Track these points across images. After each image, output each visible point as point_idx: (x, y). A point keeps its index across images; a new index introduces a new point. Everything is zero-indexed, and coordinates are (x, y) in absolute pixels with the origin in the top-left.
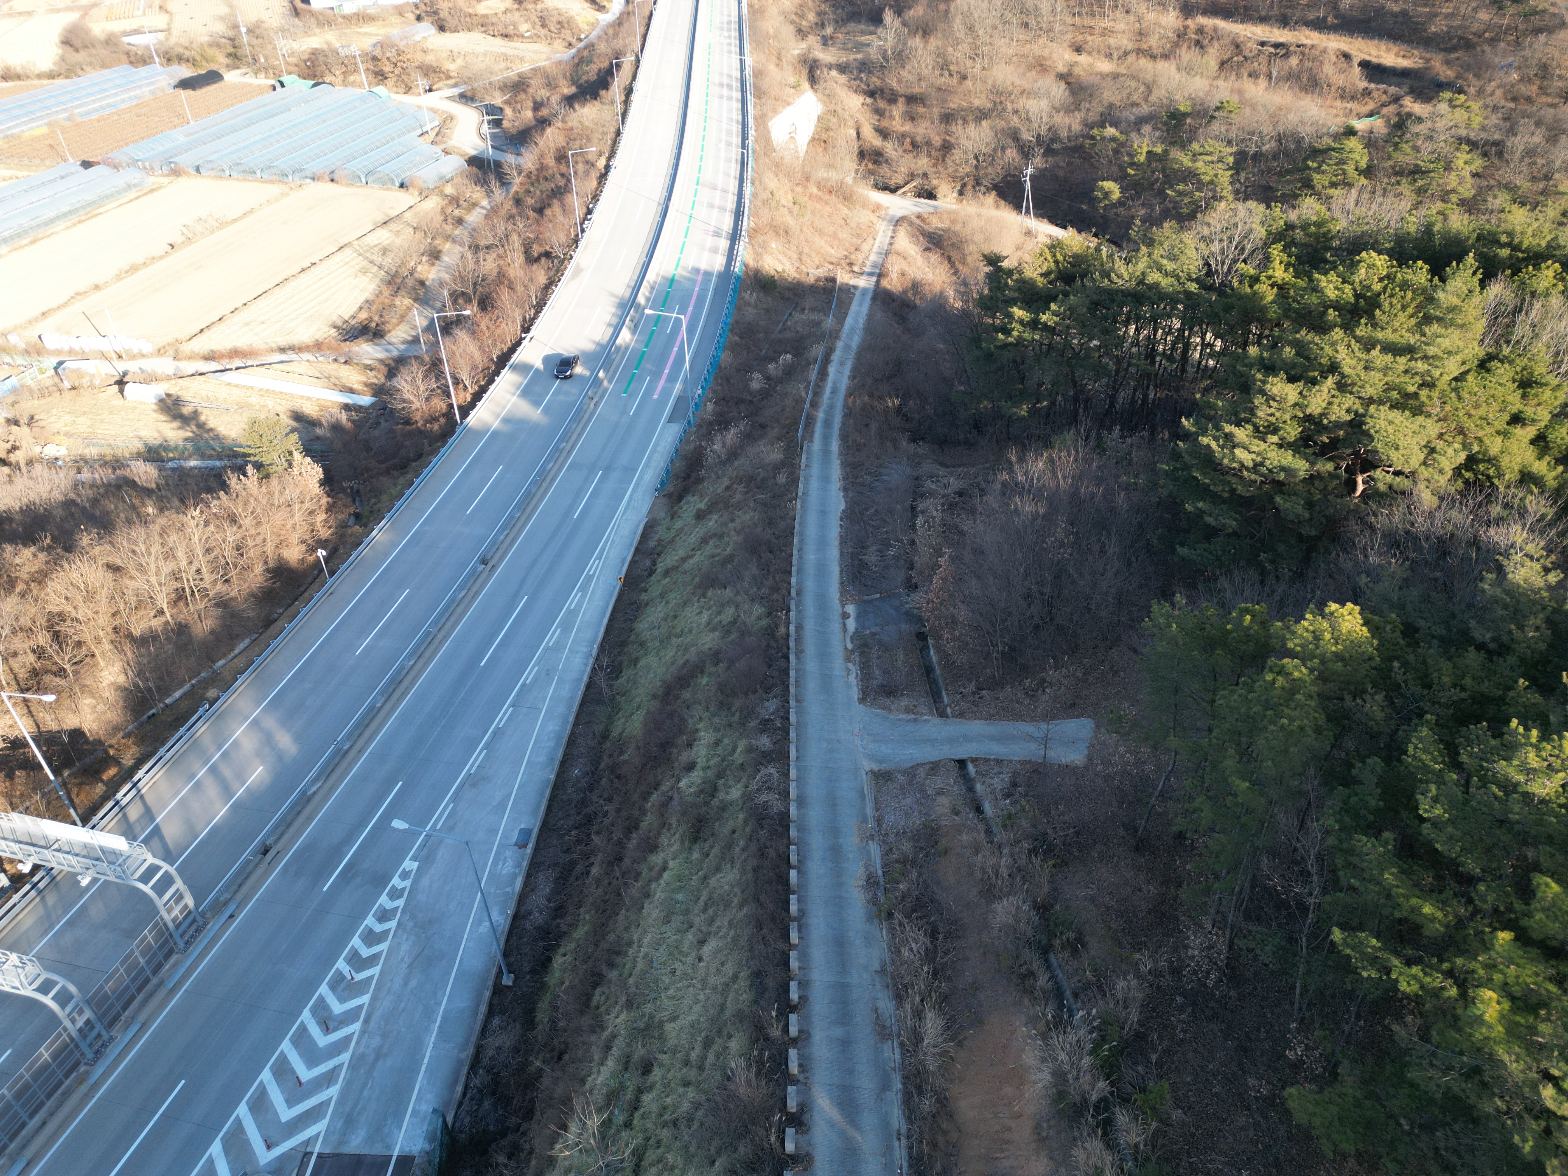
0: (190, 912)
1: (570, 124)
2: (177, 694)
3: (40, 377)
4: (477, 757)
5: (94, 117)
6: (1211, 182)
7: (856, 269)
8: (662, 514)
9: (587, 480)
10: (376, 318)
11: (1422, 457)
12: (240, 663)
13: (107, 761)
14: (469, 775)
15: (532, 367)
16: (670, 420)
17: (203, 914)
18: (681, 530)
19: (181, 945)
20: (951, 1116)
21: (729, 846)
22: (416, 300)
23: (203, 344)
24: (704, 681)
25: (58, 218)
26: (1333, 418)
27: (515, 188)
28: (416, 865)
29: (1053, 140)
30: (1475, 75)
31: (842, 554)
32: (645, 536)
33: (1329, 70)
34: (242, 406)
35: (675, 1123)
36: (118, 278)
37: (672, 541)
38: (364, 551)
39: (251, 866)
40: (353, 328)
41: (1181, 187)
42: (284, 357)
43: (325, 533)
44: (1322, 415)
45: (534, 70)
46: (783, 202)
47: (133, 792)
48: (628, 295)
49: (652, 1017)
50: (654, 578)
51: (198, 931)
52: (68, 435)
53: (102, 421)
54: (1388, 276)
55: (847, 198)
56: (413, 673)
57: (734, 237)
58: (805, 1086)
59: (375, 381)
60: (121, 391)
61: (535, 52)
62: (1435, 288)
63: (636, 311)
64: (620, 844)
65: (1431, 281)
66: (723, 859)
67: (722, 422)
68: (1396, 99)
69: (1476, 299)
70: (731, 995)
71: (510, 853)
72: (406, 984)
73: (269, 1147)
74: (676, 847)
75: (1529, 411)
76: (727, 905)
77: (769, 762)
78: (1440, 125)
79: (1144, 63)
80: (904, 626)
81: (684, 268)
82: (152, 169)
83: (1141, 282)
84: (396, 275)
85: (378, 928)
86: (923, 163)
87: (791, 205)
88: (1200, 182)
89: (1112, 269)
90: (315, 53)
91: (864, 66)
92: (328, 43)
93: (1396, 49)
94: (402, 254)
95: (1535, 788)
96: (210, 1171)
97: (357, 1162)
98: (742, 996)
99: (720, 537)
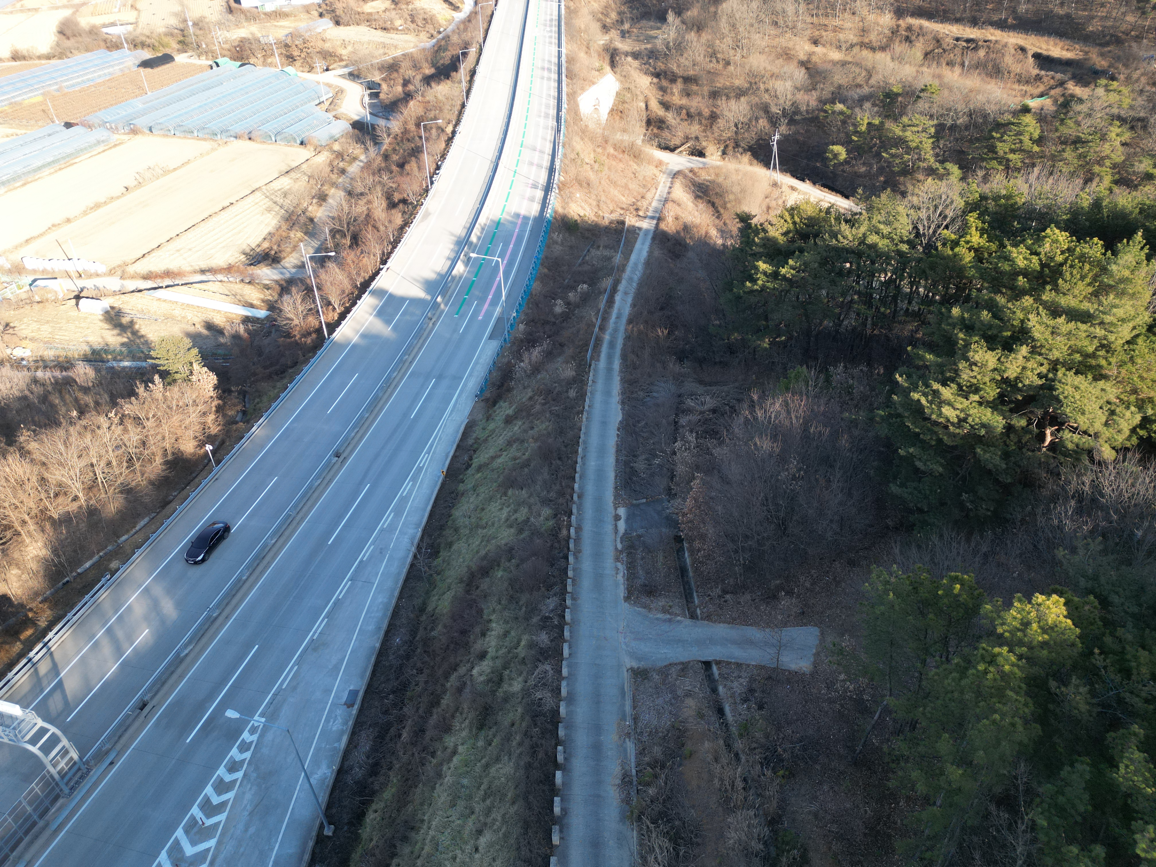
0: (75, 763)
1: (427, 98)
2: (88, 565)
3: (18, 292)
4: (319, 626)
5: (77, 88)
6: (917, 147)
7: (641, 213)
8: (480, 416)
9: (423, 387)
10: (275, 247)
11: (1104, 419)
12: (139, 538)
13: (26, 622)
14: (312, 640)
15: (387, 292)
16: (491, 337)
17: (87, 762)
18: (493, 431)
19: (66, 790)
21: (508, 738)
22: (306, 233)
23: (143, 267)
24: (500, 574)
25: (44, 166)
26: (1027, 382)
27: (385, 147)
28: (263, 720)
29: (795, 113)
30: (1124, 65)
31: (617, 461)
32: (465, 435)
33: (1009, 61)
34: (168, 318)
36: (85, 213)
37: (486, 440)
38: (245, 443)
39: (131, 719)
40: (258, 254)
41: (893, 151)
42: (204, 278)
43: (214, 430)
44: (1017, 378)
45: (405, 55)
46: (587, 160)
47: (44, 650)
48: (464, 234)
50: (470, 471)
51: (82, 777)
52: (32, 339)
53: (60, 329)
55: (637, 156)
56: (275, 549)
57: (548, 189)
59: (270, 298)
60: (77, 304)
61: (406, 41)
62: (1108, 261)
63: (470, 246)
64: (424, 717)
65: (1104, 254)
66: (503, 748)
67: (529, 341)
68: (1062, 84)
71: (340, 712)
72: (246, 830)
74: (464, 734)
76: (502, 798)
77: (546, 659)
78: (1098, 105)
79: (866, 53)
80: (664, 530)
81: (509, 214)
82: (117, 128)
83: (862, 241)
84: (293, 213)
85: (228, 778)
86: (695, 129)
87: (592, 162)
88: (908, 147)
89: (839, 232)
90: (243, 41)
91: (653, 54)
92: (252, 34)
93: (1061, 44)
94: (298, 197)
99: (522, 442)
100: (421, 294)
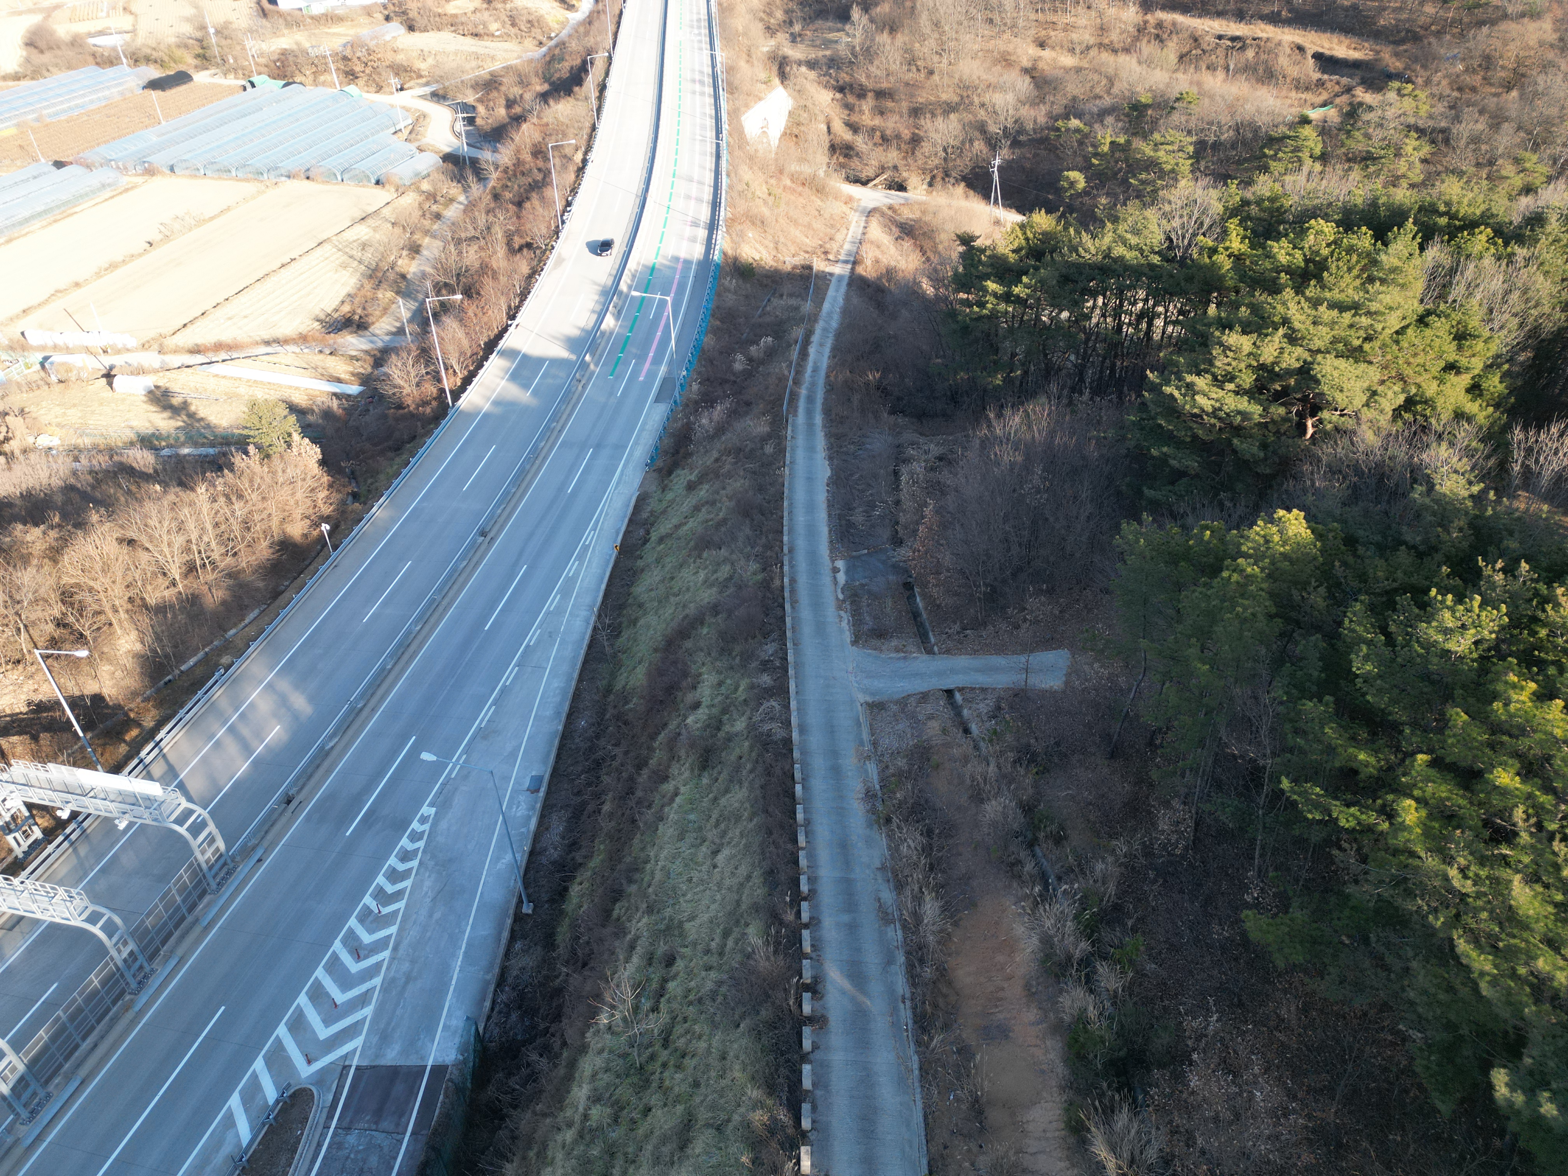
0: (221, 855)
1: (545, 120)
2: (192, 662)
3: (26, 372)
4: (486, 713)
5: (63, 117)
6: (1173, 171)
7: (831, 257)
8: (653, 488)
9: (579, 458)
10: (359, 311)
11: (1365, 399)
12: (251, 631)
13: (128, 723)
14: (479, 729)
15: (519, 352)
16: (657, 400)
17: (233, 858)
18: (672, 501)
19: (214, 886)
20: (950, 983)
21: (738, 769)
22: (398, 293)
23: (187, 338)
24: (705, 631)
25: (32, 217)
26: (1284, 365)
27: (491, 184)
28: (433, 810)
29: (1019, 132)
30: (1422, 66)
31: (830, 515)
32: (637, 508)
33: (1284, 62)
34: (231, 397)
35: (700, 1001)
36: (98, 275)
37: (664, 512)
38: (365, 527)
39: (276, 814)
40: (336, 321)
41: (1143, 176)
42: (269, 349)
43: (327, 510)
44: (1273, 363)
45: (508, 69)
46: (758, 193)
47: (156, 751)
48: (610, 283)
49: (671, 919)
50: (648, 545)
51: (229, 873)
52: (58, 425)
53: (93, 412)
54: (1335, 242)
55: (820, 190)
56: (420, 637)
57: (712, 226)
58: (818, 962)
59: (361, 370)
60: (110, 384)
61: (506, 51)
62: (1378, 252)
63: (619, 298)
64: (631, 779)
65: (1374, 245)
66: (731, 781)
67: (707, 400)
68: (1349, 90)
69: (1417, 261)
70: (746, 891)
71: (524, 799)
72: (430, 916)
73: (309, 1062)
74: (686, 775)
75: (1463, 362)
76: (738, 819)
77: (771, 697)
78: (1390, 113)
79: (1106, 57)
80: (891, 578)
81: (664, 257)
82: (126, 168)
83: (1107, 256)
84: (376, 270)
85: (401, 867)
86: (893, 156)
87: (765, 196)
88: (1161, 170)
89: (1080, 243)
90: (284, 53)
91: (833, 63)
92: (297, 44)
93: (1347, 42)
94: (381, 249)
95: (1451, 646)
96: (255, 1084)
97: (394, 1072)
98: (756, 891)
99: (713, 503)
100: (564, 354)
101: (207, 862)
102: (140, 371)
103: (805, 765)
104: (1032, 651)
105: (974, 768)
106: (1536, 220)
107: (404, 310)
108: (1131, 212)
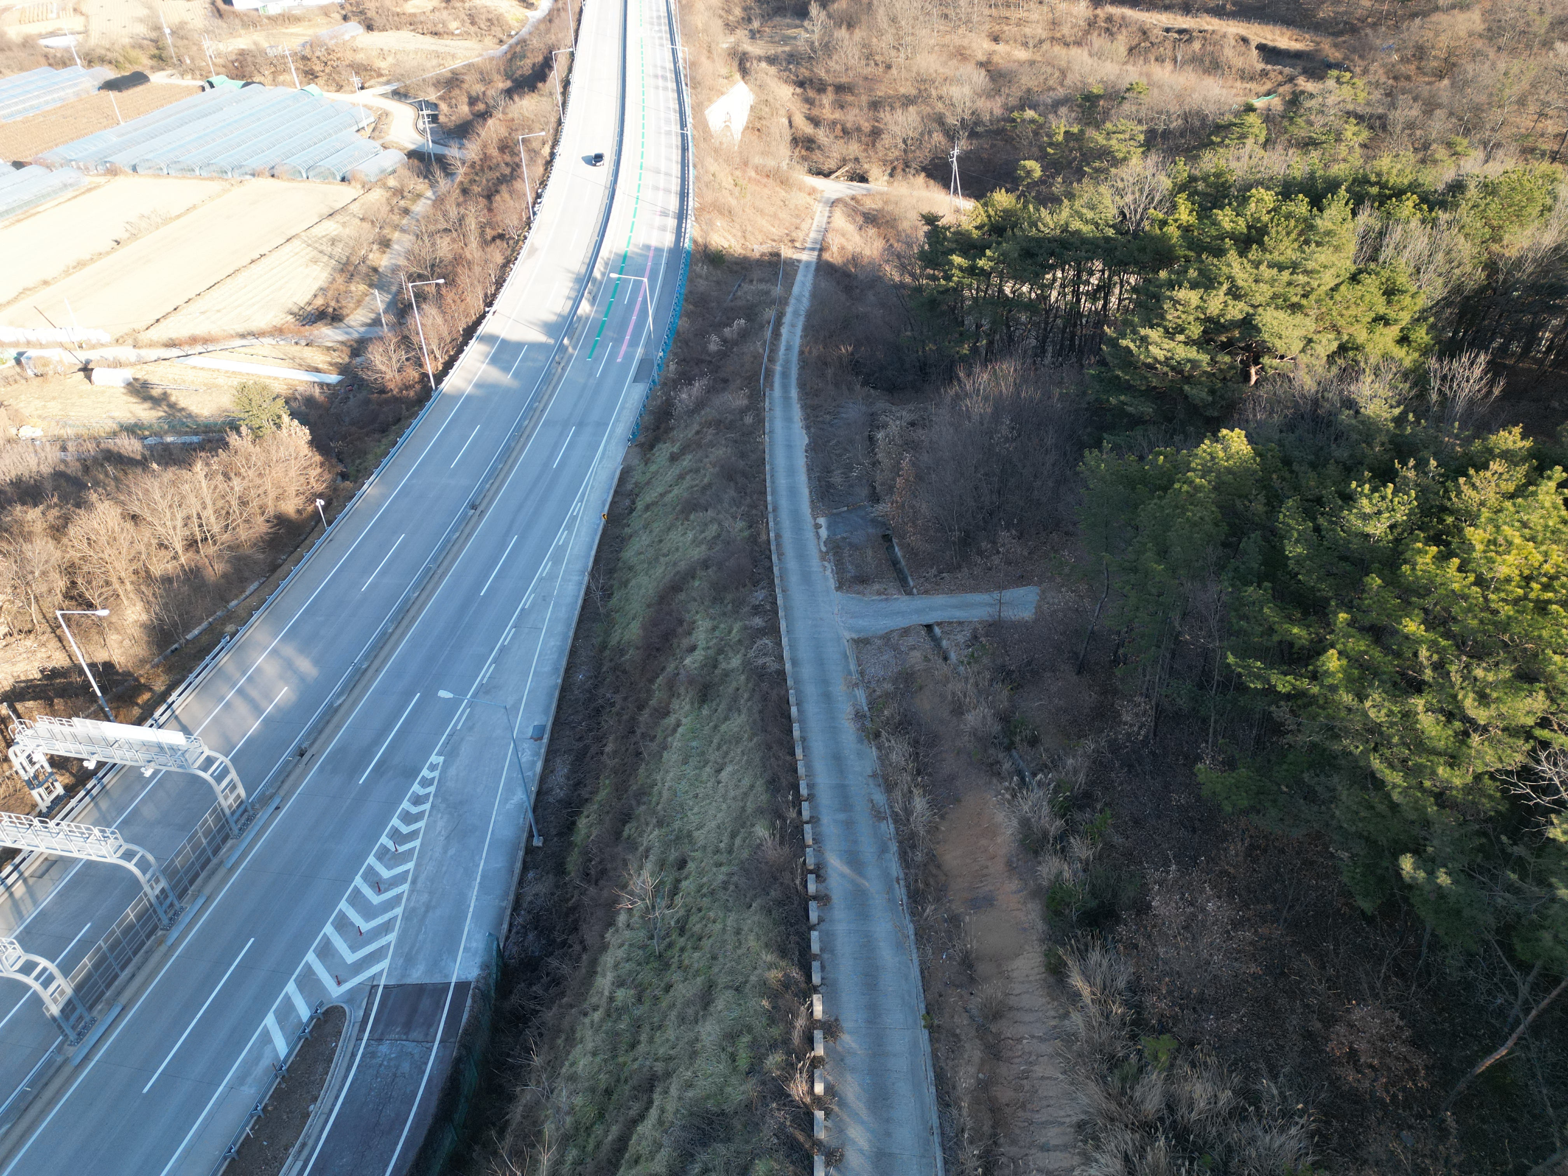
0: (241, 802)
1: (510, 116)
2: (196, 632)
4: (487, 671)
6: (1124, 158)
7: (798, 245)
8: (636, 462)
9: (562, 435)
10: (333, 304)
11: (1302, 346)
12: (253, 601)
13: (139, 688)
14: (481, 685)
15: (498, 338)
16: (636, 380)
17: (253, 804)
18: (657, 472)
19: (236, 831)
20: (939, 867)
21: (735, 699)
22: (371, 286)
23: (162, 333)
24: (697, 583)
26: (1228, 317)
27: (459, 178)
28: (441, 759)
29: (976, 124)
30: (1360, 56)
31: (809, 478)
32: (622, 480)
33: (1229, 53)
34: (210, 387)
35: (712, 893)
36: (67, 273)
37: (648, 483)
38: (357, 503)
39: (291, 766)
40: (309, 313)
41: (1097, 164)
42: (244, 342)
43: (320, 487)
44: (1219, 316)
45: (470, 66)
46: (725, 184)
47: (169, 712)
48: (583, 270)
49: (680, 830)
50: (634, 514)
51: (250, 819)
52: (39, 417)
53: (73, 405)
54: (1274, 209)
55: (784, 182)
56: (418, 604)
57: (681, 216)
58: (819, 852)
59: (339, 360)
60: (89, 378)
61: (467, 49)
62: (1313, 217)
63: (594, 284)
64: (633, 719)
65: (1311, 211)
66: (730, 710)
67: (685, 378)
68: (1291, 79)
69: (1349, 225)
70: (751, 798)
71: (528, 745)
72: (445, 852)
73: (339, 983)
74: (687, 709)
75: (1392, 315)
76: (738, 740)
77: (764, 636)
78: (1331, 100)
79: (1058, 50)
80: (870, 530)
81: (636, 245)
82: (87, 169)
83: (1065, 230)
84: (347, 263)
85: (414, 810)
86: (854, 148)
87: (731, 187)
88: (1114, 158)
89: (1040, 219)
90: (242, 53)
91: (793, 58)
92: (255, 44)
93: (1289, 33)
94: (351, 243)
95: (1369, 530)
96: (288, 1006)
97: (420, 989)
98: (761, 796)
99: (697, 471)
100: (542, 338)
101: (230, 807)
102: (118, 364)
103: (799, 692)
104: (1005, 588)
105: (956, 687)
106: (1457, 187)
107: (379, 301)
108: (1086, 190)
